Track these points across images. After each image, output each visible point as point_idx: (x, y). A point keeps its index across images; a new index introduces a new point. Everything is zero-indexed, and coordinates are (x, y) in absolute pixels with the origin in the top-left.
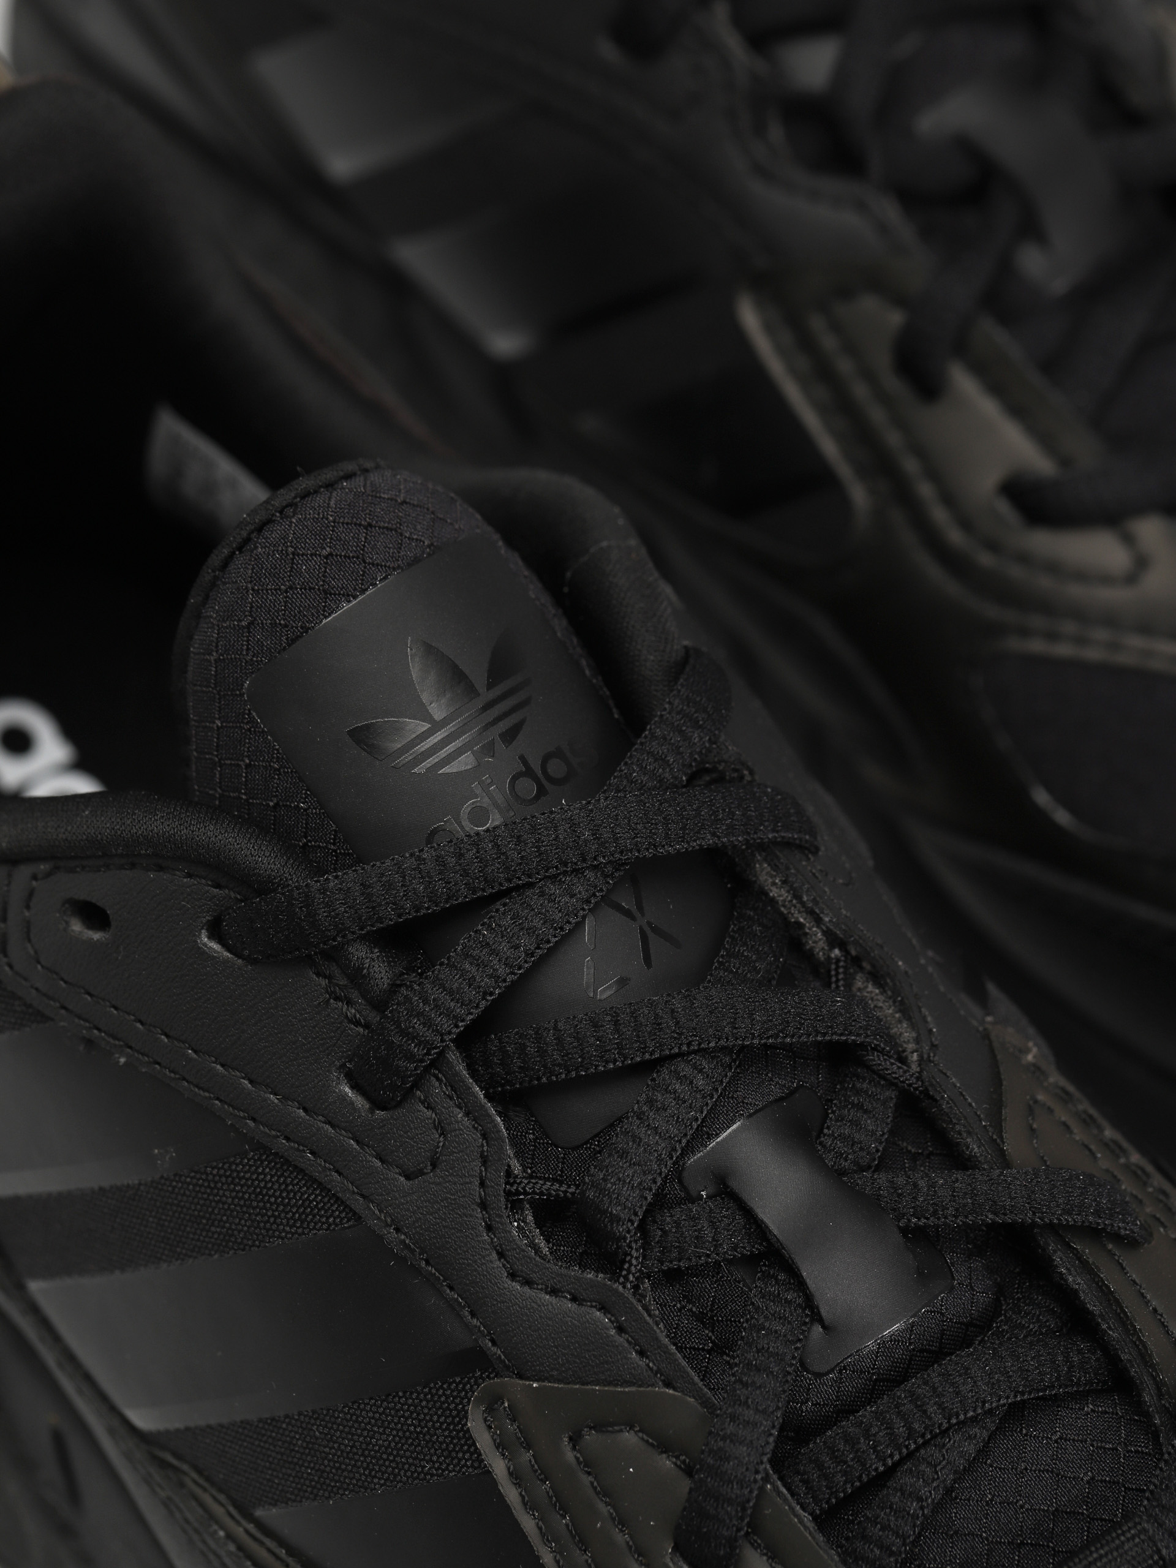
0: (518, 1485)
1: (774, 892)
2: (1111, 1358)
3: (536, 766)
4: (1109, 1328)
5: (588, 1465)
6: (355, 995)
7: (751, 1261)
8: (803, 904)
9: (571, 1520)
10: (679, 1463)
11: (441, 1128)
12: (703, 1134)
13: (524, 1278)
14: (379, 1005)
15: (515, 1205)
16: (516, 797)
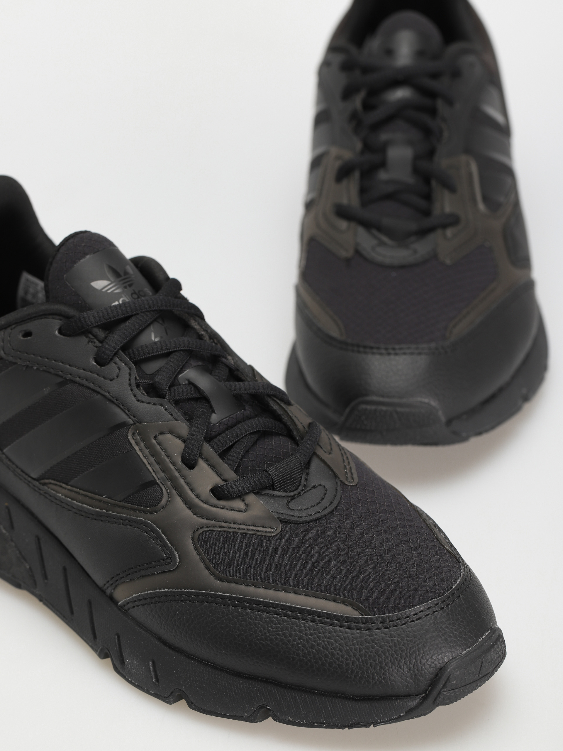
0: (141, 451)
1: (196, 327)
2: (285, 424)
3: (137, 292)
4: (285, 417)
5: (159, 444)
6: (95, 340)
7: (196, 399)
8: (203, 329)
9: (155, 458)
10: (182, 440)
11: (119, 369)
12: (181, 371)
13: (141, 401)
14: (101, 342)
15: (138, 386)
16: (133, 298)
